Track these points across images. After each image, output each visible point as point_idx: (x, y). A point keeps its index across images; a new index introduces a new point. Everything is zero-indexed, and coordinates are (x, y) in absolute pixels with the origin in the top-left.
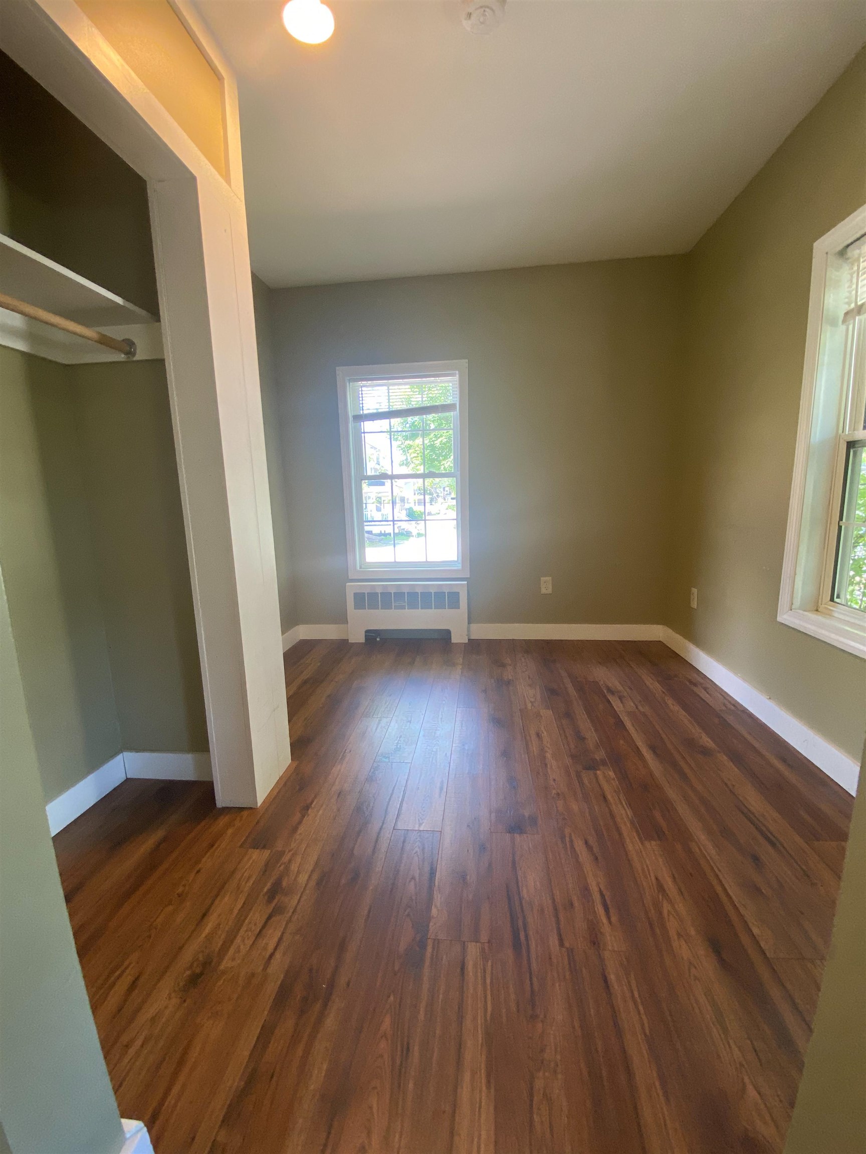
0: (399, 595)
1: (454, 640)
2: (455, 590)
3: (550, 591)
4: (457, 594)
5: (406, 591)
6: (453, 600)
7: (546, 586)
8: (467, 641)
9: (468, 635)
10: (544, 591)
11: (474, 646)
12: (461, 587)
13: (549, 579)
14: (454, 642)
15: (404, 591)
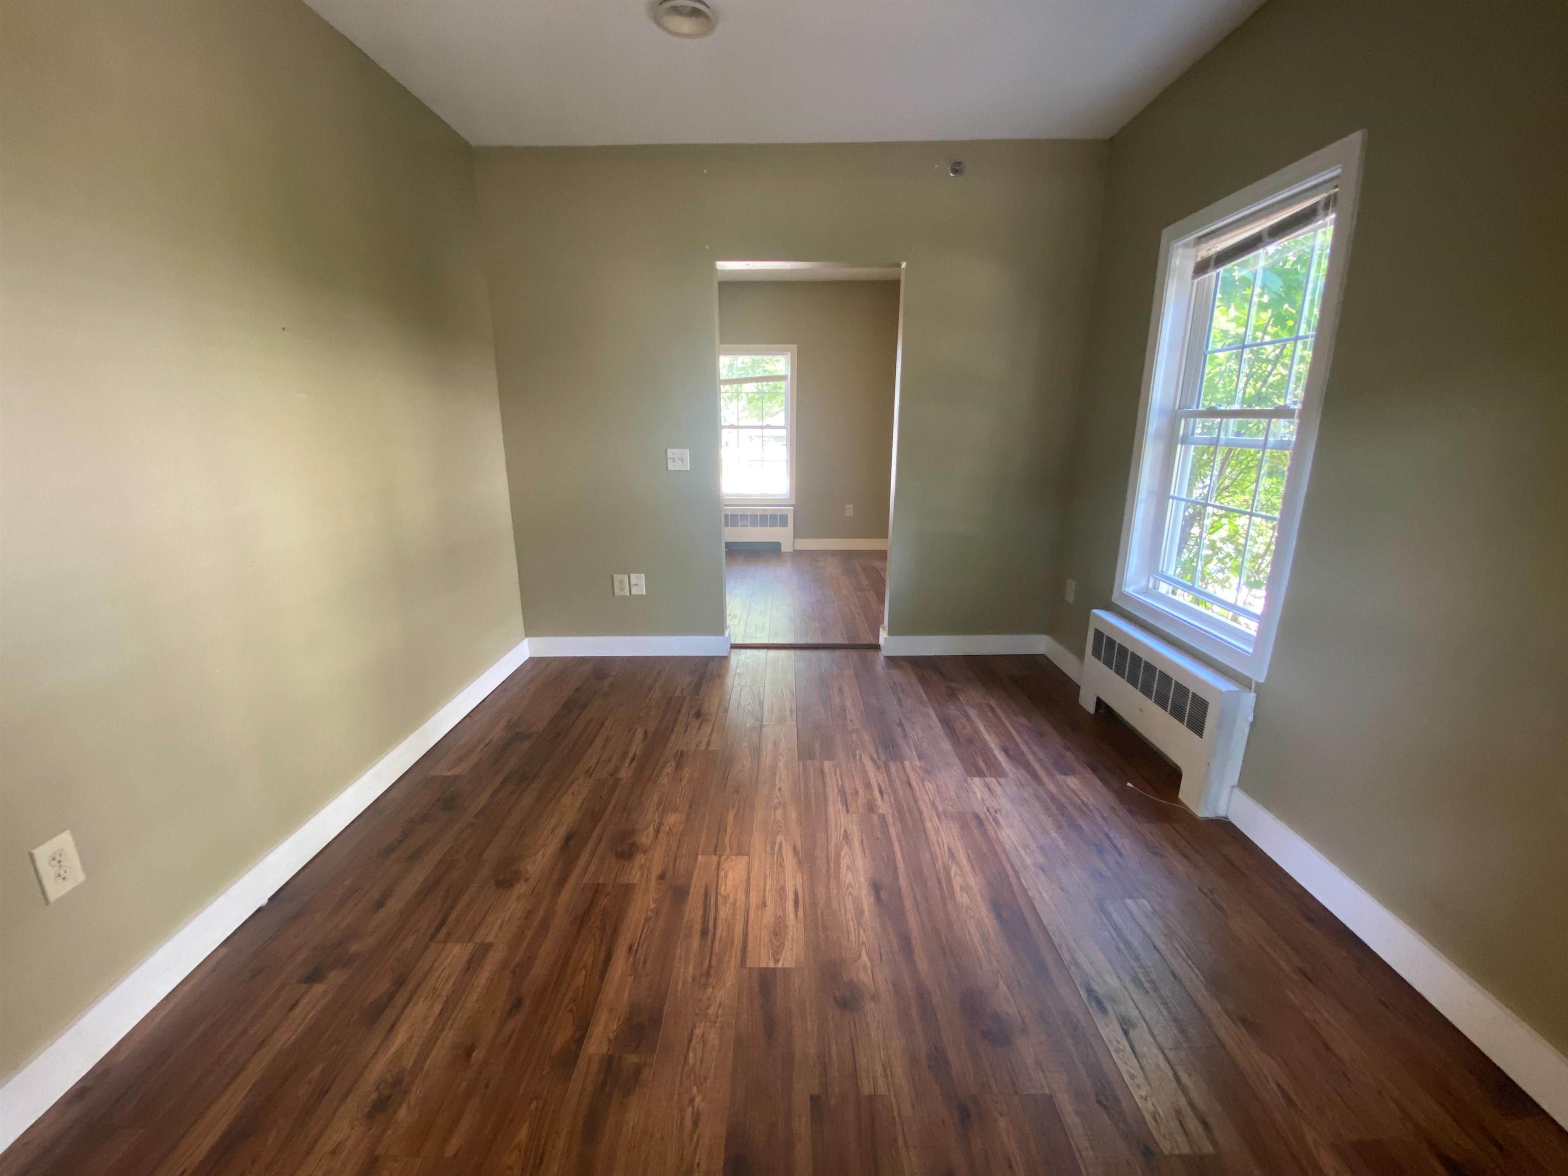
0: (744, 517)
1: (784, 549)
2: (785, 513)
3: (851, 515)
4: (786, 516)
5: (749, 513)
6: (782, 520)
7: (849, 511)
8: (792, 551)
9: (793, 546)
10: (847, 515)
11: (798, 554)
12: (789, 511)
13: (851, 506)
14: (784, 551)
15: (747, 514)
